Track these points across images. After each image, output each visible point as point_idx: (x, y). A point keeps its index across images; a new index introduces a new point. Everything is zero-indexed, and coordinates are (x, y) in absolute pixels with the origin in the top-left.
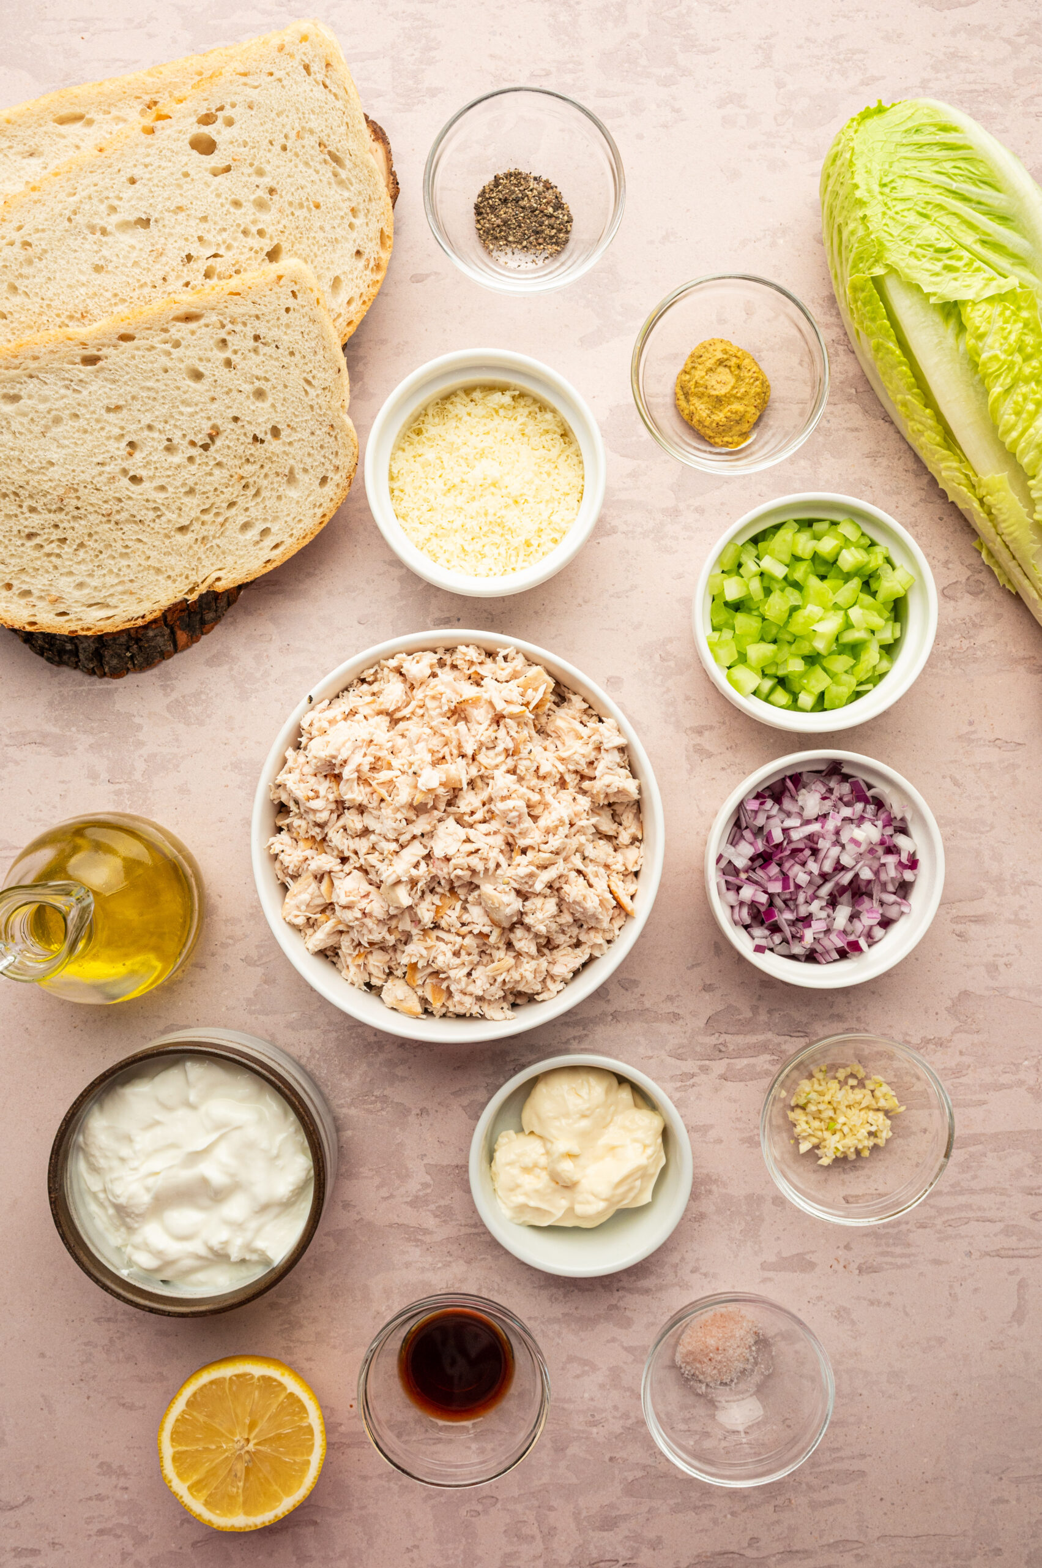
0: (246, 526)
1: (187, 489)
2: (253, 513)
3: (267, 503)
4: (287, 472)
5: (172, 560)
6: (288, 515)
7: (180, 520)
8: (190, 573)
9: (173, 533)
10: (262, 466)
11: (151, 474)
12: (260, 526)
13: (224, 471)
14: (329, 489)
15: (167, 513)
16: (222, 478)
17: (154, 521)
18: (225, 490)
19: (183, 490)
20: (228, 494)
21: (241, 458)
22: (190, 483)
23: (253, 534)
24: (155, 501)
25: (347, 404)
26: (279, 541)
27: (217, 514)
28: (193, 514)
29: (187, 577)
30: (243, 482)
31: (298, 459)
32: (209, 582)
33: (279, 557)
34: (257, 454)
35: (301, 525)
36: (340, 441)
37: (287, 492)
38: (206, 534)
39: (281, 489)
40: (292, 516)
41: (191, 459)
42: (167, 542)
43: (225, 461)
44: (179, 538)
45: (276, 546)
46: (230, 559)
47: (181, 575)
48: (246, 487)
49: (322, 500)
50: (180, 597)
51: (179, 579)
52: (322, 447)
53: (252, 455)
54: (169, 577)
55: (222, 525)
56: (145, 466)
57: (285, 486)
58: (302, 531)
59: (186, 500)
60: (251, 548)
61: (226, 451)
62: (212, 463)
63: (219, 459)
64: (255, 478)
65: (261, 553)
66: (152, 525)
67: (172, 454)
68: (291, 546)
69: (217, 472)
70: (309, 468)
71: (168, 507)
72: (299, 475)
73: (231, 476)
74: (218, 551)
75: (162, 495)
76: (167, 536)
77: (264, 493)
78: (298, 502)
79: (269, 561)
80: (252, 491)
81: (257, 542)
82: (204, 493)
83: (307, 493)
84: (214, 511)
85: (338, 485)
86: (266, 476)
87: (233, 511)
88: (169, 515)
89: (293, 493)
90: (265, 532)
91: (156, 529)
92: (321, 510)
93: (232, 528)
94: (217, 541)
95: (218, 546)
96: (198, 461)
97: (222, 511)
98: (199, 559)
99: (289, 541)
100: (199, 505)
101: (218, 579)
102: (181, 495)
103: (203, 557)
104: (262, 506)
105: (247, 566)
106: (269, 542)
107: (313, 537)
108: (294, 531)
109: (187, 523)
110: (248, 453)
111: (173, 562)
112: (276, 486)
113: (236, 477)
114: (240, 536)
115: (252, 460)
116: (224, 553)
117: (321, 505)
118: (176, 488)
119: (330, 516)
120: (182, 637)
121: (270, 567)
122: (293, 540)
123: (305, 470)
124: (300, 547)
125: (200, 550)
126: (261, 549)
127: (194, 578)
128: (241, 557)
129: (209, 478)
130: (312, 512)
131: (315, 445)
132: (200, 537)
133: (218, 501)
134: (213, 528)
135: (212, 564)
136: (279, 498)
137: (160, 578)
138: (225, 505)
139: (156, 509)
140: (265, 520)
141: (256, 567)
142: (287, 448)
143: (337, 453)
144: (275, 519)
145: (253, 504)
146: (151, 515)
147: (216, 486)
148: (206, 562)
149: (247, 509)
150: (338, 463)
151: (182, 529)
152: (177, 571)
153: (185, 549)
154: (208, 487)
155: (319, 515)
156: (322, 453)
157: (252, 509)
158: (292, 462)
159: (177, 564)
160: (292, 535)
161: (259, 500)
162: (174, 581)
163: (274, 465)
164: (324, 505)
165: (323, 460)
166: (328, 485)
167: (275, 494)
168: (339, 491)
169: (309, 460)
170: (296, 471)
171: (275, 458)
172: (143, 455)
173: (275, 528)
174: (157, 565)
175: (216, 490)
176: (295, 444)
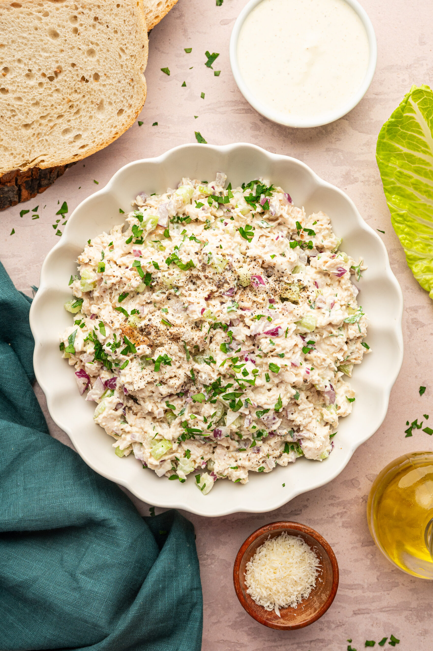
0: (66, 131)
1: (35, 102)
2: (72, 123)
3: (83, 119)
4: (99, 102)
5: (16, 144)
6: (94, 129)
7: (26, 120)
8: (25, 154)
9: (20, 127)
10: (84, 96)
11: (14, 89)
12: (75, 133)
13: (60, 95)
14: (123, 118)
15: (19, 114)
16: (58, 99)
17: (10, 118)
18: (58, 107)
19: (32, 102)
20: (60, 109)
21: (72, 89)
22: (37, 98)
23: (70, 136)
24: (13, 106)
25: (144, 67)
26: (85, 144)
27: (50, 121)
28: (35, 118)
29: (23, 156)
30: (70, 104)
31: (107, 95)
32: (36, 162)
33: (84, 154)
34: (82, 88)
35: (101, 137)
36: (136, 90)
37: (96, 115)
38: (40, 131)
39: (93, 112)
40: (96, 130)
41: (41, 84)
42: (16, 132)
43: (61, 89)
44: (24, 131)
45: (83, 147)
46: (52, 150)
47: (19, 154)
48: (71, 107)
49: (117, 124)
50: (16, 167)
51: (18, 156)
52: (123, 91)
53: (79, 88)
54: (12, 154)
55: (52, 128)
56: (11, 84)
57: (95, 111)
58: (101, 140)
59: (33, 109)
60: (67, 145)
61: (63, 83)
62: (53, 89)
63: (58, 87)
64: (78, 103)
65: (73, 149)
66: (8, 120)
67: (30, 79)
68: (92, 149)
69: (55, 95)
70: (113, 102)
71: (20, 111)
72: (106, 106)
73: (64, 99)
74: (46, 144)
75: (19, 103)
76: (16, 129)
77: (82, 113)
78: (102, 122)
79: (76, 155)
80: (74, 110)
81: (72, 142)
82: (44, 106)
83: (109, 117)
84: (49, 118)
85: (129, 116)
86: (85, 102)
87: (60, 120)
88: (20, 116)
89: (100, 116)
90: (78, 137)
91: (10, 123)
92: (116, 129)
93: (58, 131)
94: (47, 137)
95: (47, 140)
96: (45, 86)
97: (53, 119)
98: (33, 146)
99: (91, 145)
100: (40, 113)
101: (43, 161)
102: (30, 105)
103: (36, 145)
104: (79, 120)
105: (62, 156)
106: (79, 143)
107: (107, 145)
108: (96, 140)
109: (30, 123)
110: (77, 86)
111: (16, 145)
112: (90, 109)
113: (66, 100)
114: (62, 137)
115: (78, 91)
116: (49, 145)
117: (116, 126)
118: (28, 100)
119: (120, 134)
120: (25, 193)
121: (76, 159)
122: (95, 145)
123: (110, 103)
124: (98, 150)
125: (35, 141)
126: (73, 147)
127: (27, 158)
128: (59, 149)
129: (50, 98)
130: (109, 129)
131: (119, 89)
132: (36, 133)
133: (52, 113)
134: (46, 129)
135: (40, 151)
136: (91, 117)
137: (7, 153)
138: (56, 116)
139: (12, 111)
140: (79, 129)
141: (68, 157)
142: (101, 88)
143: (132, 96)
144: (86, 130)
145: (74, 118)
146: (9, 114)
147: (53, 103)
148: (37, 149)
149: (69, 121)
150: (131, 103)
151: (26, 126)
152: (18, 151)
153: (26, 138)
154: (48, 103)
155: (114, 132)
156: (123, 95)
157: (72, 122)
158: (103, 97)
159: (19, 146)
160: (94, 141)
161: (78, 116)
162: (15, 157)
163: (91, 97)
164: (118, 127)
165: (122, 99)
166: (123, 115)
167: (88, 115)
168: (129, 120)
169: (114, 98)
170: (105, 103)
171: (93, 93)
172: (12, 77)
173: (84, 135)
174: (6, 145)
175: (52, 105)
176: (107, 86)
